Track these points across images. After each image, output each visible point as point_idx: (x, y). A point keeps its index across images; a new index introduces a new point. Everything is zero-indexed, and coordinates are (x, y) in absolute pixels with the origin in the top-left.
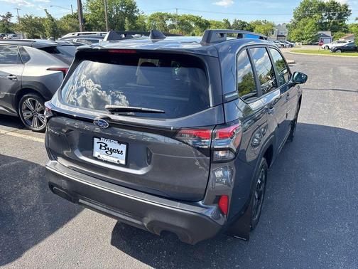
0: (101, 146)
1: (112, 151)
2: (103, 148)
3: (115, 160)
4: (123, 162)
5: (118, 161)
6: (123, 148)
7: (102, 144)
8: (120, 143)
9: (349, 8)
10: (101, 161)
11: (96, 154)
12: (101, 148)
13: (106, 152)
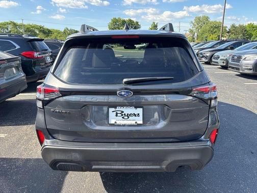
0: (117, 114)
1: (129, 116)
2: (118, 115)
3: (133, 123)
4: (141, 122)
5: (136, 123)
6: (140, 111)
7: (118, 112)
8: (136, 107)
9: (139, 24)
10: (119, 125)
11: (112, 121)
12: (117, 116)
13: (123, 118)
